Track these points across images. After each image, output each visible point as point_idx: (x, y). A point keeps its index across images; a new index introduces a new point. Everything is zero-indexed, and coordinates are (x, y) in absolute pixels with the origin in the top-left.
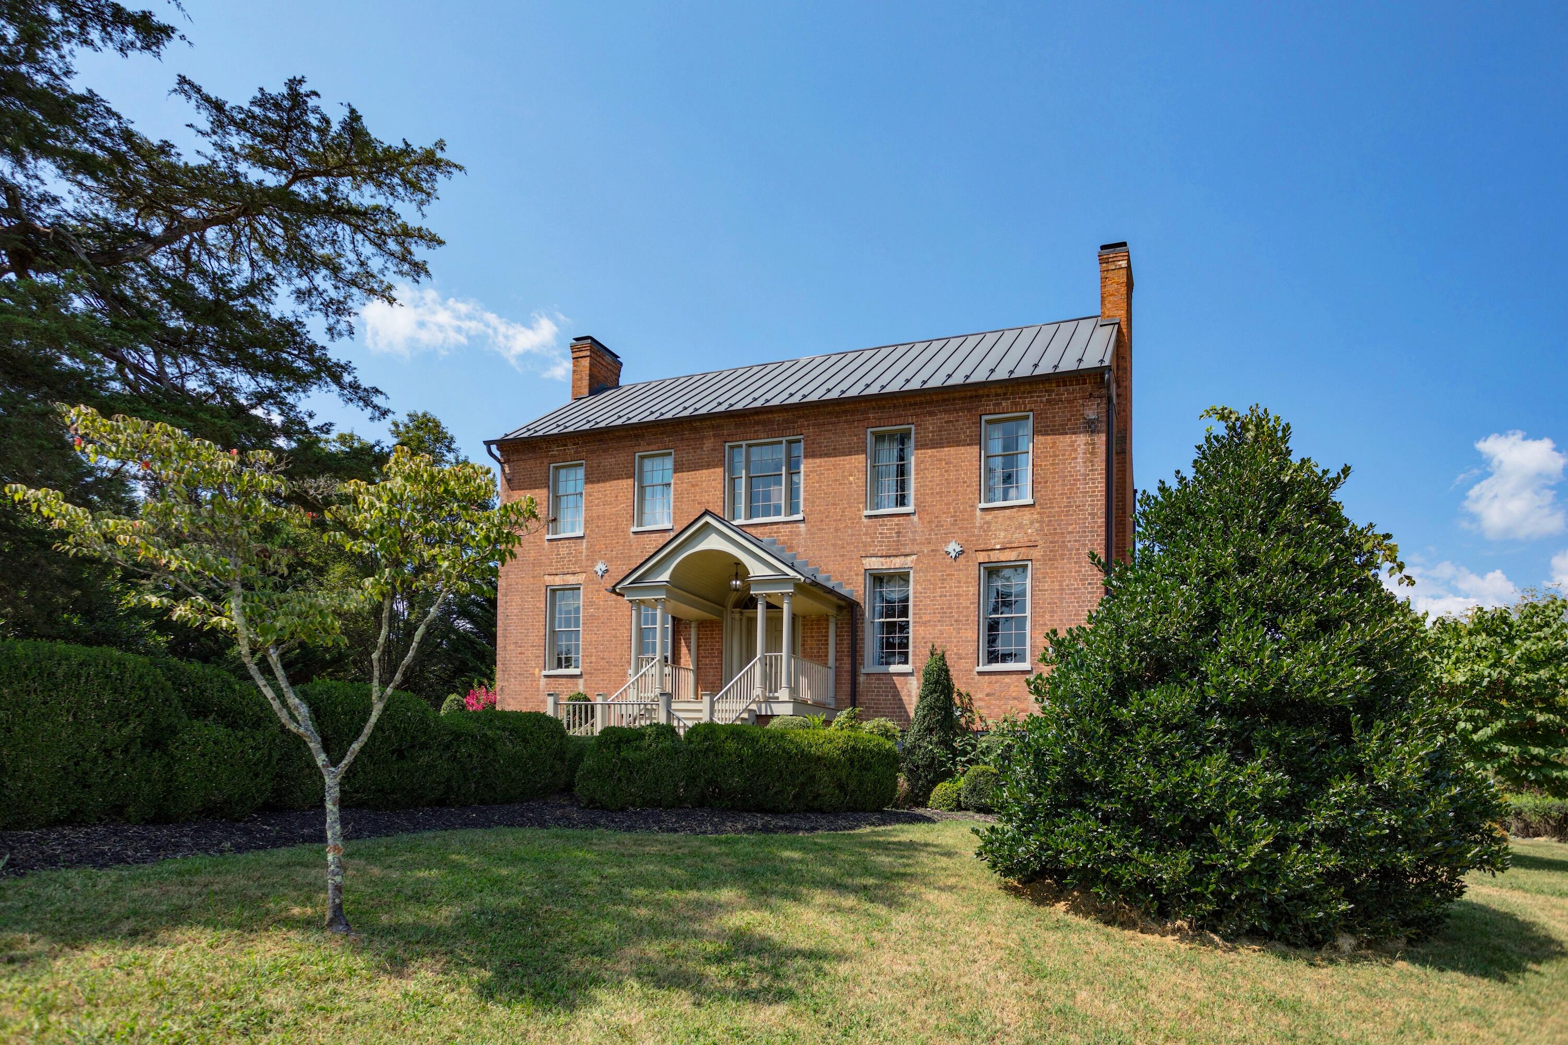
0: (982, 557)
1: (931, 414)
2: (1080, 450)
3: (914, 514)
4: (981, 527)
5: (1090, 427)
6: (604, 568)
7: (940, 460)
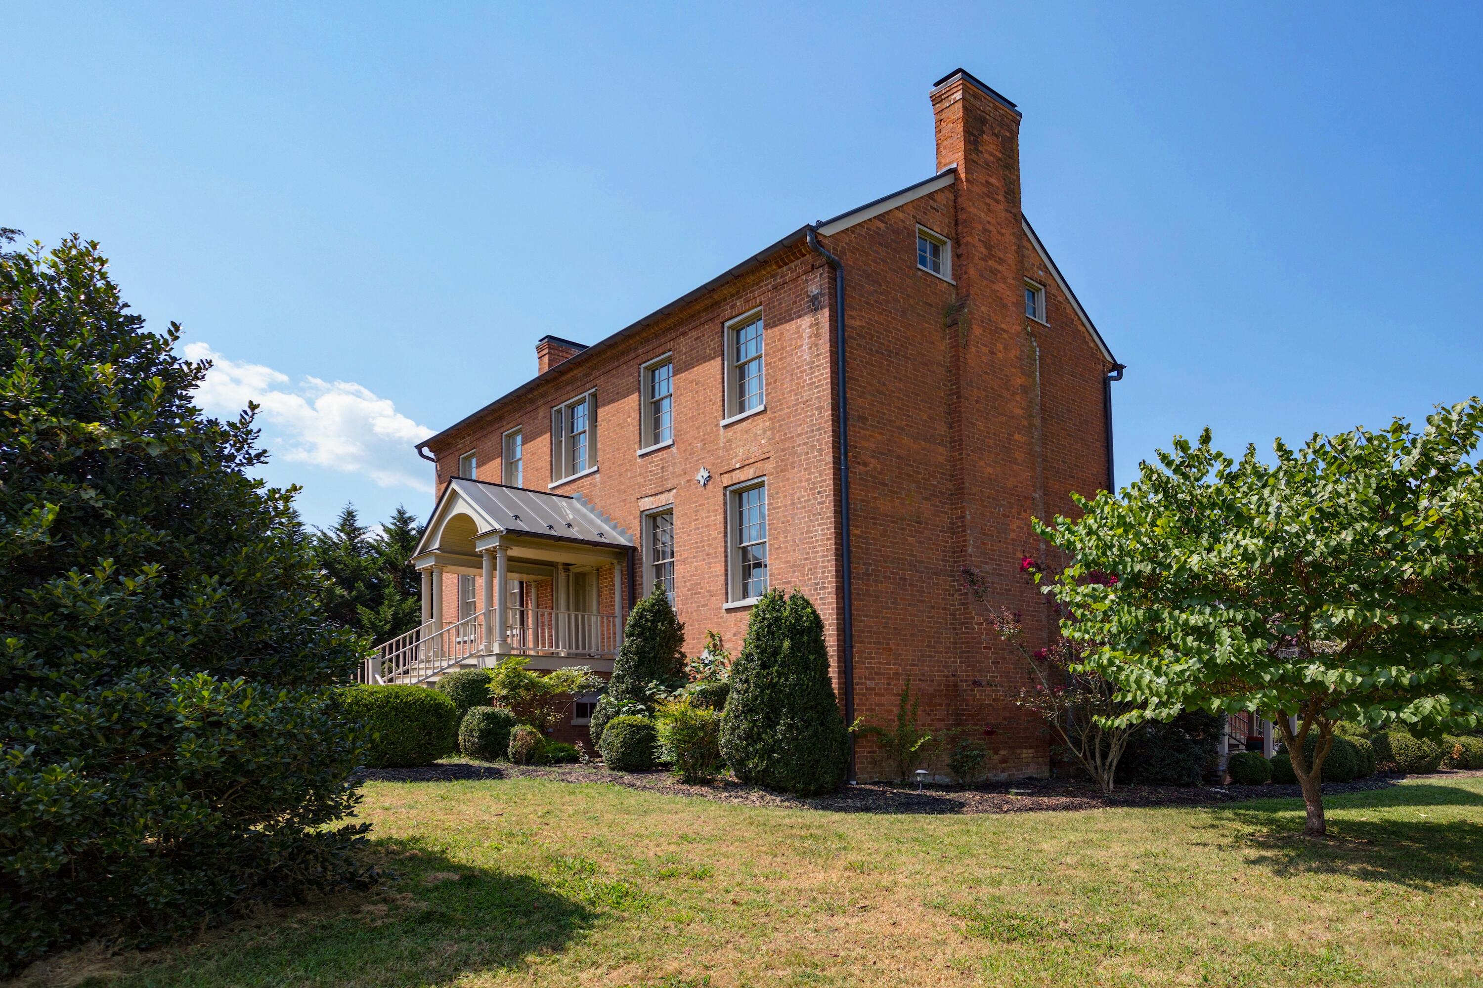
0: (726, 480)
1: (684, 334)
2: (806, 335)
3: (673, 444)
4: (724, 447)
5: (814, 306)
7: (691, 382)
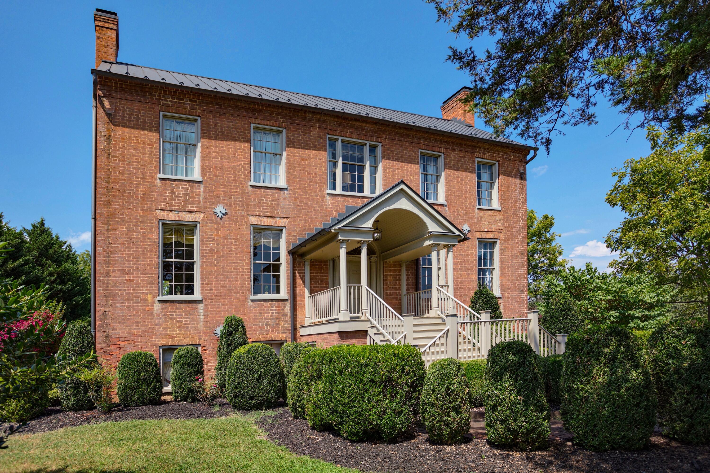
0: (478, 235)
1: (453, 150)
2: (518, 187)
3: (446, 205)
4: (478, 219)
5: (521, 176)
6: (224, 211)
